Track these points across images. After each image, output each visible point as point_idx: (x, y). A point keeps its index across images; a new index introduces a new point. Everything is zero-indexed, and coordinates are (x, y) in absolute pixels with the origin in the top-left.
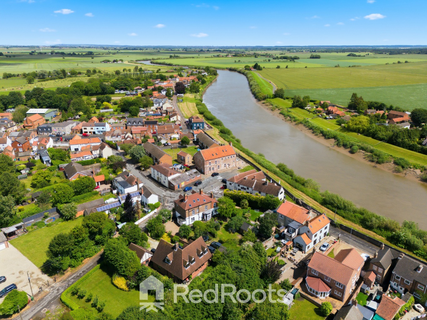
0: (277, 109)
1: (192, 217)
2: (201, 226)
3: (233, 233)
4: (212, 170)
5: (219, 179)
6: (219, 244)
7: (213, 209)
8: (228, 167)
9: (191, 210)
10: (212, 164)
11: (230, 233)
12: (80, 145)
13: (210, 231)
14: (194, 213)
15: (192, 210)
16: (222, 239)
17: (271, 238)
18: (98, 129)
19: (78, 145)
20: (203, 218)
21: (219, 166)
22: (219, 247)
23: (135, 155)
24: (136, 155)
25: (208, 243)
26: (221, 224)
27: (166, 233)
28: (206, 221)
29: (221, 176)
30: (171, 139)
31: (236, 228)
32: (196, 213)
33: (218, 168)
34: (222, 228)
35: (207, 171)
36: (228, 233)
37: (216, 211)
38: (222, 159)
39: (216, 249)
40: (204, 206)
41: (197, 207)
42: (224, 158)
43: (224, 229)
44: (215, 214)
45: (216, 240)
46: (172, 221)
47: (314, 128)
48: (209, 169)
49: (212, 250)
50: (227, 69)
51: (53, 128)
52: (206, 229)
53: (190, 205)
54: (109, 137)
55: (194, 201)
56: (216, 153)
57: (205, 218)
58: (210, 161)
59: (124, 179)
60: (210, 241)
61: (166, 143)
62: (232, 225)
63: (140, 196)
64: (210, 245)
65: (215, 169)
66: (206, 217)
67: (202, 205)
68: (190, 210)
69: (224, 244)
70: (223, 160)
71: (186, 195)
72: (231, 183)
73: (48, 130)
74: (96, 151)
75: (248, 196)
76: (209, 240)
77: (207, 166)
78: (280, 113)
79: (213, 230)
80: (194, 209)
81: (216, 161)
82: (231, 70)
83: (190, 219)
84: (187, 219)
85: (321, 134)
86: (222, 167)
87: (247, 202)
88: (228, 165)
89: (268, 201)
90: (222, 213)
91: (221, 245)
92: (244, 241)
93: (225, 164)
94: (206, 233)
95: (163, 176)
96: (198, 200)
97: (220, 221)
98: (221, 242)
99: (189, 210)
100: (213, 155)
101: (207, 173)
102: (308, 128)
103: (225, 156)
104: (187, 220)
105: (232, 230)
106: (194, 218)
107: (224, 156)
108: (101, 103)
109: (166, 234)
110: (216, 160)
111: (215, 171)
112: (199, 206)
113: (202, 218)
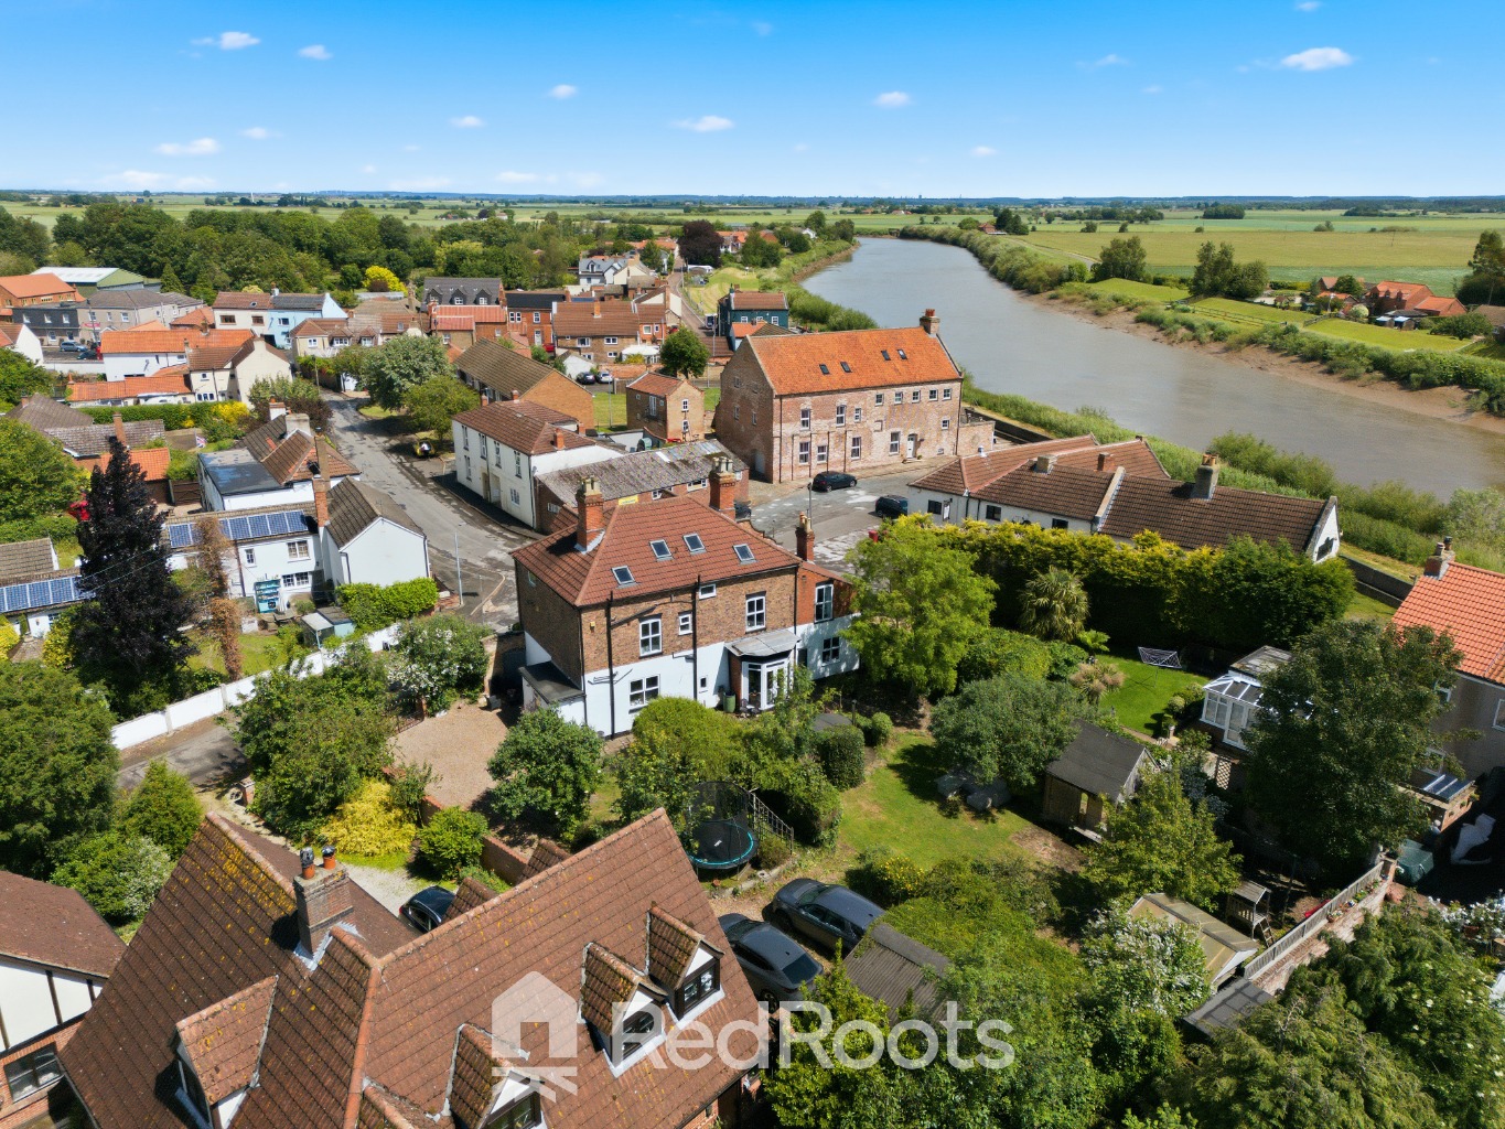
0: (1121, 309)
1: (642, 670)
2: (696, 734)
3: (981, 813)
4: (815, 461)
5: (859, 504)
6: (858, 908)
7: (807, 629)
8: (909, 454)
9: (630, 610)
10: (817, 424)
11: (950, 811)
12: (152, 359)
13: (775, 785)
14: (653, 644)
15: (641, 617)
16: (880, 862)
17: (1374, 873)
18: (285, 321)
19: (141, 360)
20: (728, 688)
21: (856, 441)
22: (854, 935)
23: (391, 381)
24: (394, 375)
25: (751, 894)
26: (873, 737)
27: (388, 778)
28: (751, 714)
29: (871, 492)
30: (619, 360)
31: (1006, 770)
32: (671, 650)
33: (856, 453)
34: (877, 768)
35: (785, 459)
36: (931, 809)
37: (830, 647)
38: (879, 398)
39: (828, 953)
40: (738, 596)
41: (677, 591)
42: (890, 394)
43: (893, 779)
44: (820, 666)
45: (824, 869)
46: (489, 707)
47: (1331, 353)
48: (797, 452)
49: (781, 962)
50: (891, 233)
51: (83, 316)
52: (735, 768)
53: (623, 575)
54: (319, 340)
55: (660, 549)
56: (843, 364)
57: (745, 694)
58: (807, 403)
59: (256, 455)
60: (766, 875)
61: (592, 371)
62: (976, 740)
63: (310, 540)
64: (768, 912)
65: (835, 455)
66: (755, 686)
67: (721, 583)
68: (618, 613)
69: (908, 906)
70: (886, 409)
71: (589, 492)
72: (939, 498)
73: (60, 322)
74: (209, 375)
75: (1081, 553)
76: (757, 863)
77: (786, 430)
78: (1139, 320)
79: (800, 776)
80: (658, 605)
81: (841, 409)
82: (905, 235)
83: (623, 691)
84: (593, 678)
85: (1378, 374)
86: (878, 452)
87: (1074, 589)
88: (911, 444)
89: (1254, 578)
90: (878, 652)
91: (878, 921)
92: (1116, 891)
93: (895, 436)
94: (732, 802)
95: (507, 453)
96: (694, 542)
97: (864, 721)
98: (872, 884)
99: (608, 605)
100: (825, 372)
101: (786, 474)
102: (1294, 358)
103: (900, 381)
104: (589, 690)
105: (964, 792)
106: (653, 681)
107: (890, 380)
108: (357, 270)
109: (377, 790)
110: (842, 400)
111: (836, 463)
112: (694, 589)
113: (720, 690)
